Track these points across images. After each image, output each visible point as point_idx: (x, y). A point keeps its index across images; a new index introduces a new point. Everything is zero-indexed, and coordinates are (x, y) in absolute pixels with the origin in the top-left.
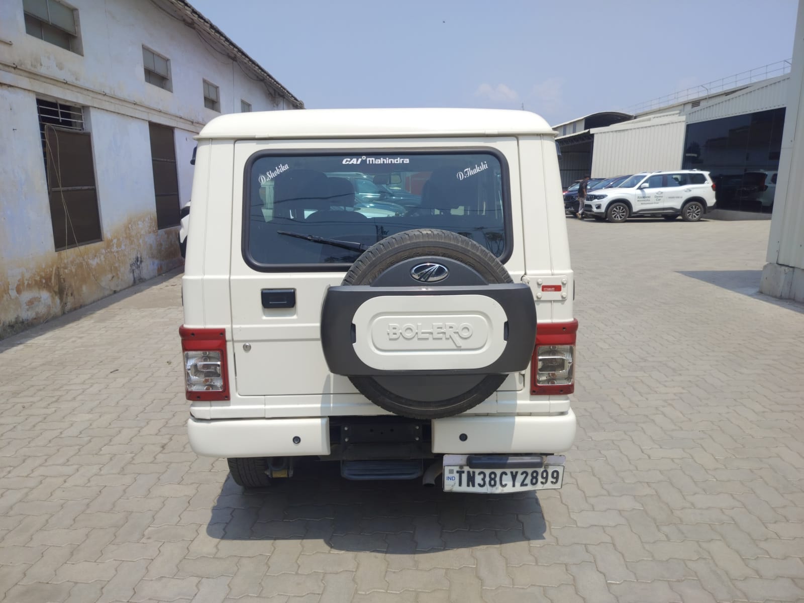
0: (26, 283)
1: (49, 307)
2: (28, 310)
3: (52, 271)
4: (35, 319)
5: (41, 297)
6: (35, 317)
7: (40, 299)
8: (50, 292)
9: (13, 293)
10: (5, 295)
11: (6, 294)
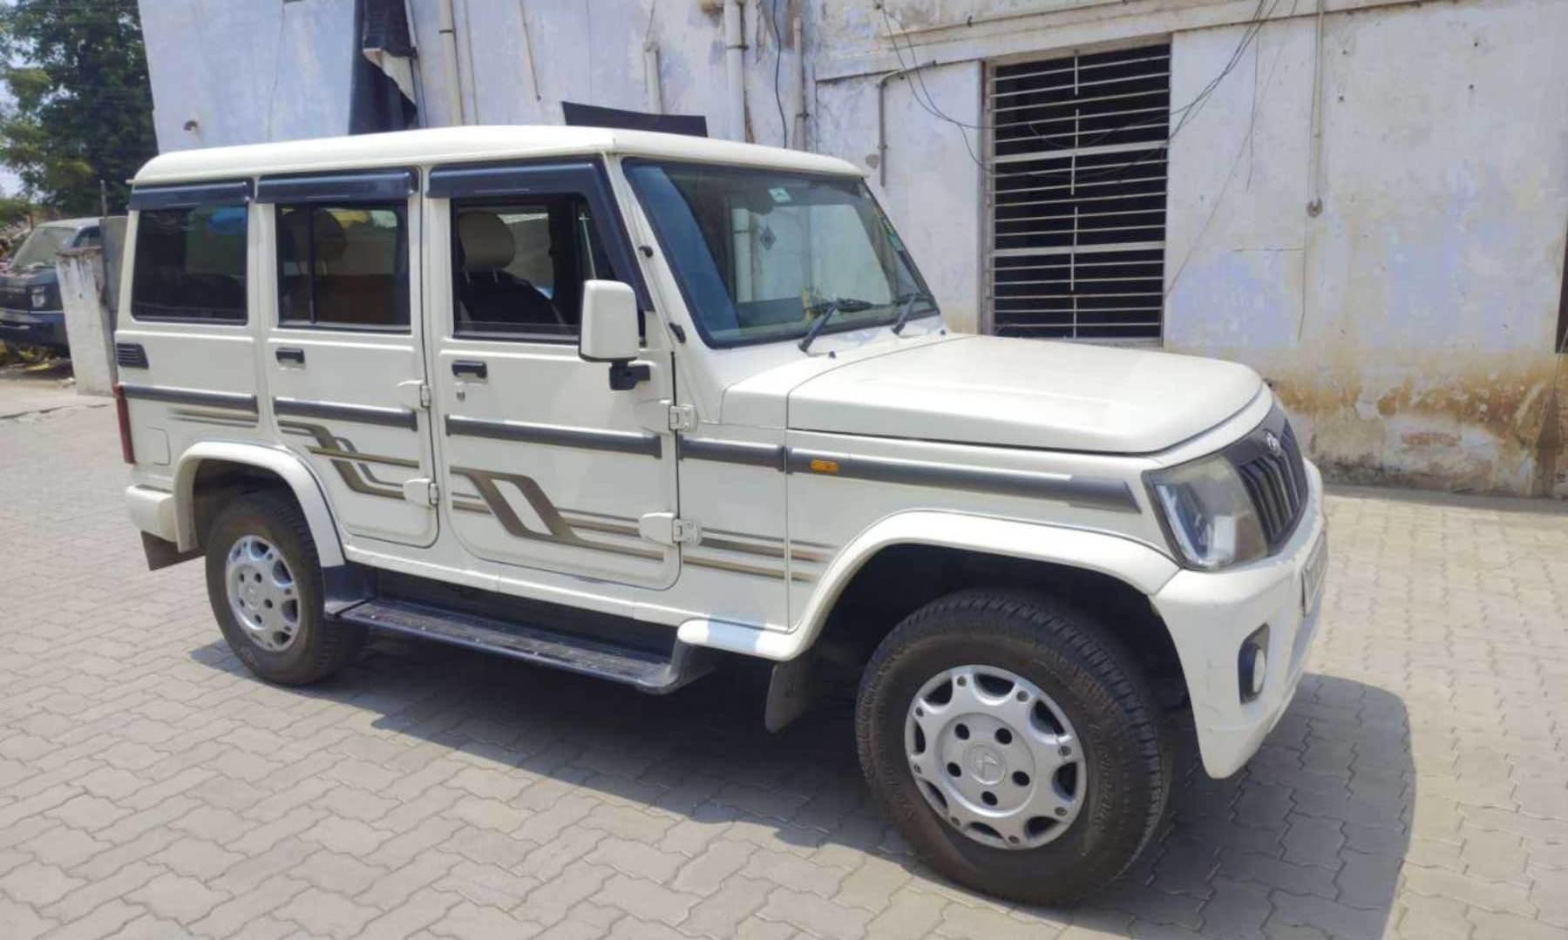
0: (1415, 399)
1: (1487, 466)
2: (1404, 451)
3: (1524, 394)
4: (1424, 475)
5: (1460, 438)
6: (1426, 470)
7: (1455, 440)
8: (1500, 433)
9: (1369, 411)
10: (1342, 408)
11: (1345, 406)
